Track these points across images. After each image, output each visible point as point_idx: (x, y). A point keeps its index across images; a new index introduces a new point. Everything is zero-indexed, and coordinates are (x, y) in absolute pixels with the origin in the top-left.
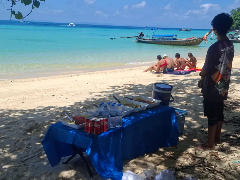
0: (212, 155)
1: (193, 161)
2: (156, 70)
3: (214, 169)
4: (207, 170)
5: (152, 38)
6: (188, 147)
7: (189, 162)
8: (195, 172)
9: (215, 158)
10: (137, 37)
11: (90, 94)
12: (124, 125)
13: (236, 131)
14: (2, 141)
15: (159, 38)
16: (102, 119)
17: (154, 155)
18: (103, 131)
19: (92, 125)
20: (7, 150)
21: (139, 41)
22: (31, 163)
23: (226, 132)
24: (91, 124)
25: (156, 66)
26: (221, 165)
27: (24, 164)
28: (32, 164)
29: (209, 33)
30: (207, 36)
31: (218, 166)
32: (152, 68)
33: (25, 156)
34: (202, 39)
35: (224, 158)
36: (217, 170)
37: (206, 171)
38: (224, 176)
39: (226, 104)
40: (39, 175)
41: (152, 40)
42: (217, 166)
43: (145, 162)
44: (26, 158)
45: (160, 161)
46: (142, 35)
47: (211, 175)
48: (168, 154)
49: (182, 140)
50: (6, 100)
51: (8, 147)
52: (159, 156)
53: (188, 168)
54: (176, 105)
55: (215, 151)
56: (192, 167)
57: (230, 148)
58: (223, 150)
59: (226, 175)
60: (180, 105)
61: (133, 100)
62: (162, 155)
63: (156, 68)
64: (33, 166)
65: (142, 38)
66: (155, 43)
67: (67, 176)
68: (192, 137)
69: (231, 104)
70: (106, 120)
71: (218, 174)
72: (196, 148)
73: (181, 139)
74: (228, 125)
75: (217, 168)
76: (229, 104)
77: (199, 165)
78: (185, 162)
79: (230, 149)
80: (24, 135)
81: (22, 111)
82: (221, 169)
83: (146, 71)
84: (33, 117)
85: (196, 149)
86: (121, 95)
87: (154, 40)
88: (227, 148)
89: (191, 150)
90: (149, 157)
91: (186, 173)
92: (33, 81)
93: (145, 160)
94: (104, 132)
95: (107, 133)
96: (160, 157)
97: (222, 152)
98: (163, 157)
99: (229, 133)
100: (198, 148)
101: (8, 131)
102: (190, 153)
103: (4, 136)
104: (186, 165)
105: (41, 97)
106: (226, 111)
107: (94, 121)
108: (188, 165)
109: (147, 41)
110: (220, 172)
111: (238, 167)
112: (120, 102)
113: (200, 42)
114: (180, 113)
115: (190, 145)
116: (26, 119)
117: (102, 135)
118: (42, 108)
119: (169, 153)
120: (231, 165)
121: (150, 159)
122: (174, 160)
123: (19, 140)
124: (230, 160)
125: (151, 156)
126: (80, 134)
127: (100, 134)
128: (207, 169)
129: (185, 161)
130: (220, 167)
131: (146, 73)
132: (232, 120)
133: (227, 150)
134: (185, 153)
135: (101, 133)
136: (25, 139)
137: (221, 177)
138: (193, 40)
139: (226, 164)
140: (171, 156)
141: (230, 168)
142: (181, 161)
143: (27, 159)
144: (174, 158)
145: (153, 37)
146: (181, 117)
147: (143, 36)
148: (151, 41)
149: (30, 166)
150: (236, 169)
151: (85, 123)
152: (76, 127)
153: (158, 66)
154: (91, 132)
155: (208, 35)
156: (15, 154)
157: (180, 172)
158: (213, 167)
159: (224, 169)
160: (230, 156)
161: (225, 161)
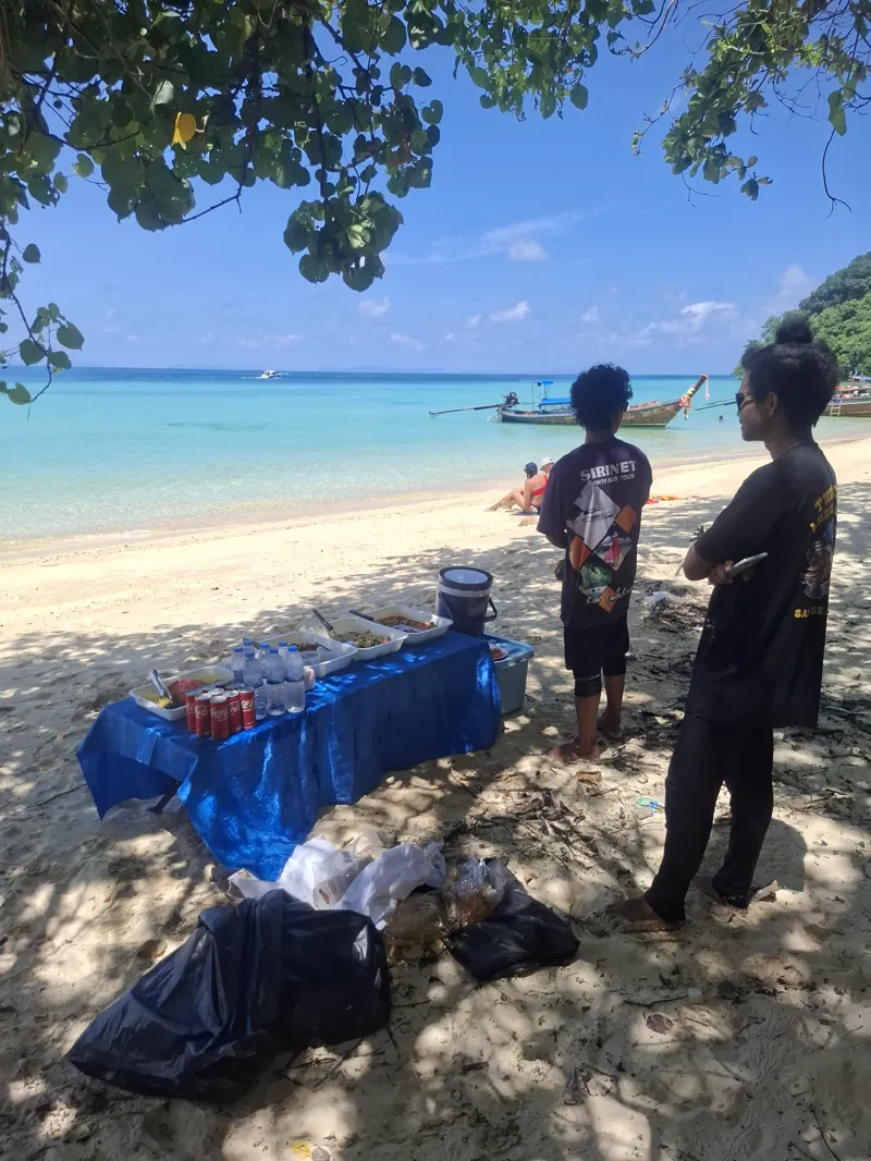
0: (582, 781)
1: (521, 801)
2: (520, 505)
3: (572, 827)
4: (550, 830)
5: (538, 409)
6: (523, 754)
7: (510, 803)
8: (515, 836)
9: (588, 790)
10: (499, 406)
11: (317, 583)
12: (313, 705)
13: (678, 699)
14: (8, 739)
15: (559, 407)
16: (236, 693)
17: (416, 781)
18: (238, 729)
19: (204, 713)
20: (11, 769)
21: (506, 419)
22: (61, 808)
23: (649, 702)
24: (201, 709)
25: (522, 493)
26: (597, 813)
27: (41, 812)
28: (62, 812)
29: (697, 388)
30: (691, 396)
31: (588, 818)
32: (511, 500)
33: (54, 788)
34: (677, 406)
35: (613, 790)
36: (581, 830)
37: (547, 834)
38: (596, 851)
39: (678, 614)
40: (69, 848)
41: (539, 413)
42: (583, 818)
43: (384, 806)
44: (53, 794)
45: (428, 801)
46: (511, 400)
47: (558, 846)
48: (456, 777)
49: (514, 732)
50: (88, 602)
51: (16, 759)
52: (432, 784)
53: (497, 825)
54: (532, 618)
55: (595, 768)
56: (511, 820)
57: (640, 757)
58: (618, 764)
59: (602, 847)
60: (545, 619)
61: (371, 619)
62: (439, 782)
63: (522, 499)
64: (64, 818)
65: (513, 408)
66: (548, 422)
67: (147, 852)
68: (543, 720)
69: (690, 614)
70: (249, 696)
71: (578, 845)
72: (544, 757)
73: (510, 726)
74: (660, 681)
75: (582, 823)
76: (685, 611)
77: (532, 814)
78: (497, 803)
79: (641, 760)
80: (73, 720)
81: (110, 642)
82: (594, 827)
83: (495, 508)
84: (126, 661)
85: (544, 761)
86: (399, 586)
87: (544, 412)
88: (634, 755)
89: (527, 765)
90: (401, 787)
91: (489, 840)
92: (184, 543)
93: (384, 799)
94: (243, 730)
95: (252, 734)
96: (433, 787)
97: (615, 771)
98: (440, 788)
99: (657, 705)
100: (551, 759)
101: (37, 707)
102: (522, 774)
103: (18, 725)
104: (497, 814)
105: (183, 593)
106: (671, 635)
107: (207, 702)
108: (503, 813)
109: (526, 415)
110: (586, 839)
111: (644, 821)
112: (332, 628)
113: (671, 415)
114: (511, 653)
115: (531, 747)
116: (105, 668)
117: (234, 740)
118: (164, 631)
119: (460, 776)
120: (626, 814)
121: (404, 793)
122: (467, 796)
123: (55, 737)
124: (628, 798)
125: (406, 784)
126: (172, 740)
127: (226, 740)
128: (552, 826)
129: (500, 799)
130: (592, 821)
131: (495, 512)
132: (677, 665)
133: (633, 762)
134: (507, 773)
135: (233, 734)
136: (71, 734)
137: (586, 854)
138: (652, 409)
139: (613, 811)
140: (463, 785)
141: (619, 823)
142: (489, 800)
143: (55, 797)
144: (471, 792)
145: (540, 406)
146: (511, 665)
147: (516, 402)
148: (536, 415)
149: (55, 819)
150: (636, 827)
151: (187, 706)
152: (167, 714)
153: (527, 494)
154: (201, 732)
155: (694, 392)
156: (28, 781)
157: (473, 837)
158: (571, 819)
159: (602, 827)
160: (634, 783)
161: (614, 801)
